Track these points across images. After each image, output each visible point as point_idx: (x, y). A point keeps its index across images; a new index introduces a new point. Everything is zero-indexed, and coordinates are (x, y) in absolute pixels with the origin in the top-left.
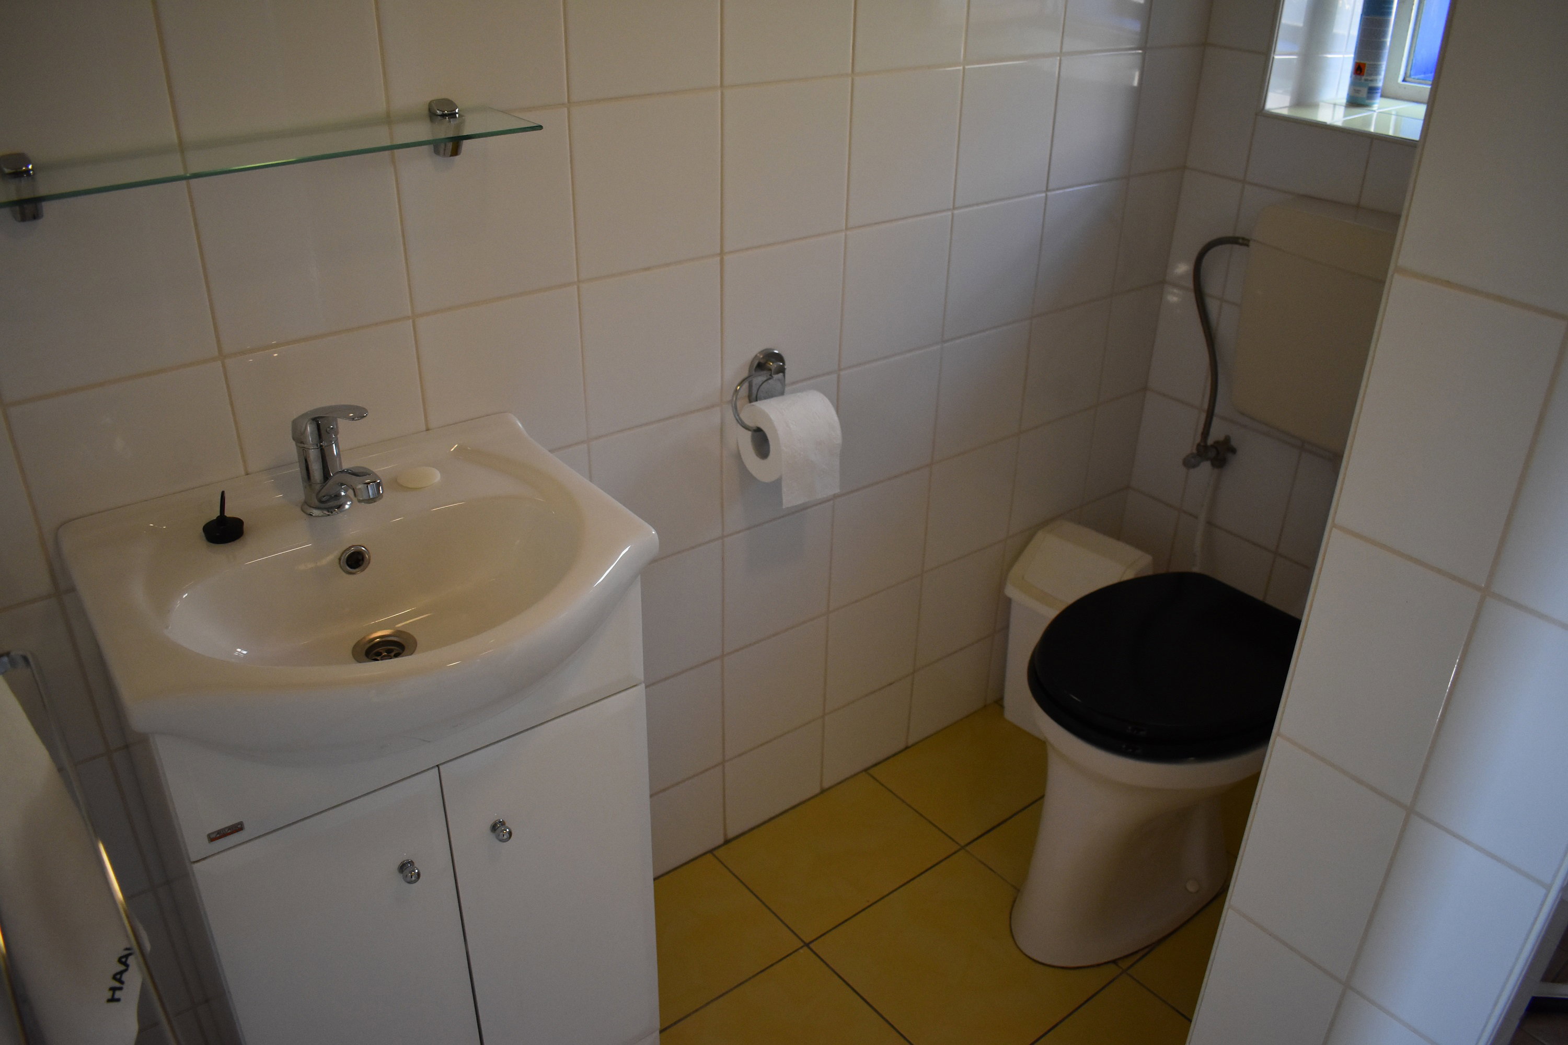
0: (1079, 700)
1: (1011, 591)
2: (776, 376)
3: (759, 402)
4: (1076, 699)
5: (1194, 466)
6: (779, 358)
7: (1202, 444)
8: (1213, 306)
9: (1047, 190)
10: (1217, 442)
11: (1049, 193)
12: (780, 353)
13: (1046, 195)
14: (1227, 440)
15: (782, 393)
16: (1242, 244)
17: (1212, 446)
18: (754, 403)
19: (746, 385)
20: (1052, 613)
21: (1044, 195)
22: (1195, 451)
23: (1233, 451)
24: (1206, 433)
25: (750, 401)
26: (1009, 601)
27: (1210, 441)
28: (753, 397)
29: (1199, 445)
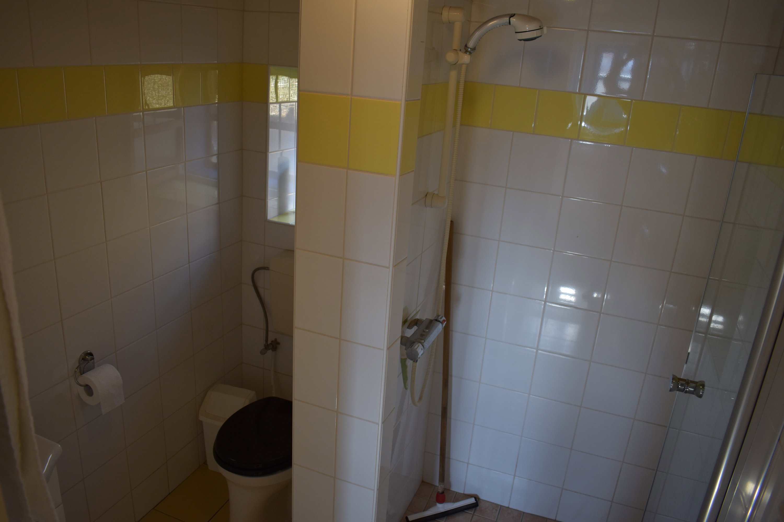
0: (234, 460)
1: (201, 418)
2: (91, 362)
3: (85, 374)
4: (233, 460)
5: (264, 354)
6: (91, 354)
7: (266, 344)
8: (261, 291)
9: (189, 263)
10: (272, 341)
11: (190, 264)
12: (91, 352)
13: (189, 265)
14: (276, 340)
15: (93, 368)
16: (267, 270)
17: (270, 344)
18: (83, 375)
19: (79, 369)
20: (220, 424)
21: (188, 265)
22: (264, 348)
23: (279, 344)
24: (267, 340)
25: (81, 374)
26: (201, 422)
27: (269, 342)
28: (82, 373)
29: (265, 345)
